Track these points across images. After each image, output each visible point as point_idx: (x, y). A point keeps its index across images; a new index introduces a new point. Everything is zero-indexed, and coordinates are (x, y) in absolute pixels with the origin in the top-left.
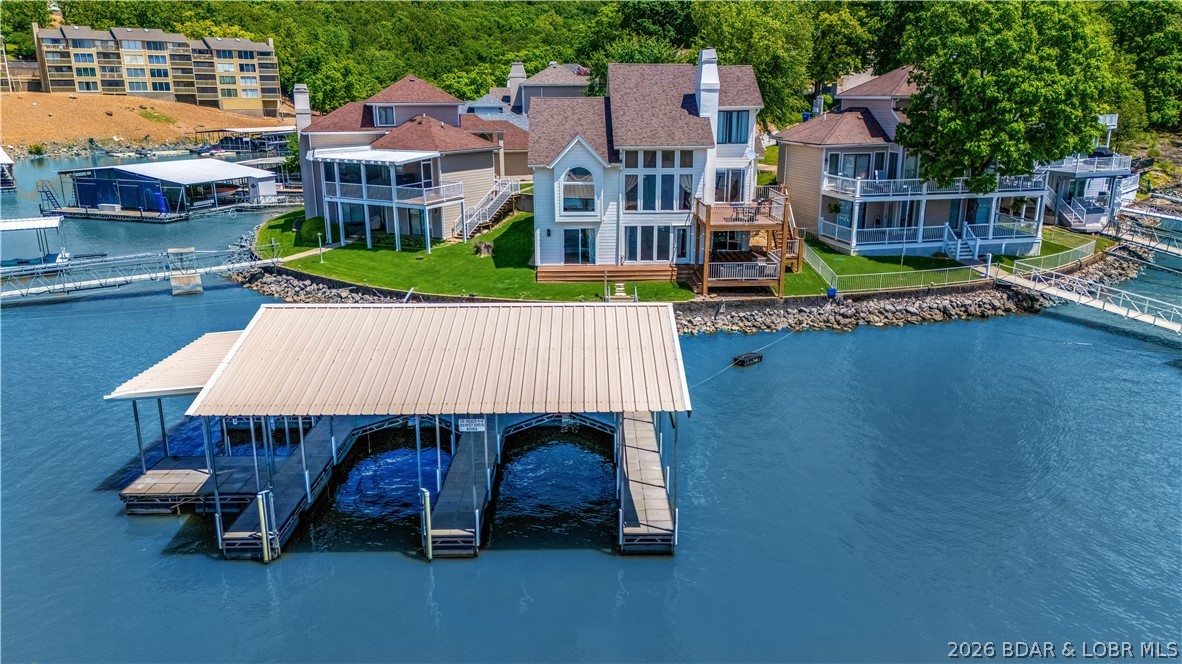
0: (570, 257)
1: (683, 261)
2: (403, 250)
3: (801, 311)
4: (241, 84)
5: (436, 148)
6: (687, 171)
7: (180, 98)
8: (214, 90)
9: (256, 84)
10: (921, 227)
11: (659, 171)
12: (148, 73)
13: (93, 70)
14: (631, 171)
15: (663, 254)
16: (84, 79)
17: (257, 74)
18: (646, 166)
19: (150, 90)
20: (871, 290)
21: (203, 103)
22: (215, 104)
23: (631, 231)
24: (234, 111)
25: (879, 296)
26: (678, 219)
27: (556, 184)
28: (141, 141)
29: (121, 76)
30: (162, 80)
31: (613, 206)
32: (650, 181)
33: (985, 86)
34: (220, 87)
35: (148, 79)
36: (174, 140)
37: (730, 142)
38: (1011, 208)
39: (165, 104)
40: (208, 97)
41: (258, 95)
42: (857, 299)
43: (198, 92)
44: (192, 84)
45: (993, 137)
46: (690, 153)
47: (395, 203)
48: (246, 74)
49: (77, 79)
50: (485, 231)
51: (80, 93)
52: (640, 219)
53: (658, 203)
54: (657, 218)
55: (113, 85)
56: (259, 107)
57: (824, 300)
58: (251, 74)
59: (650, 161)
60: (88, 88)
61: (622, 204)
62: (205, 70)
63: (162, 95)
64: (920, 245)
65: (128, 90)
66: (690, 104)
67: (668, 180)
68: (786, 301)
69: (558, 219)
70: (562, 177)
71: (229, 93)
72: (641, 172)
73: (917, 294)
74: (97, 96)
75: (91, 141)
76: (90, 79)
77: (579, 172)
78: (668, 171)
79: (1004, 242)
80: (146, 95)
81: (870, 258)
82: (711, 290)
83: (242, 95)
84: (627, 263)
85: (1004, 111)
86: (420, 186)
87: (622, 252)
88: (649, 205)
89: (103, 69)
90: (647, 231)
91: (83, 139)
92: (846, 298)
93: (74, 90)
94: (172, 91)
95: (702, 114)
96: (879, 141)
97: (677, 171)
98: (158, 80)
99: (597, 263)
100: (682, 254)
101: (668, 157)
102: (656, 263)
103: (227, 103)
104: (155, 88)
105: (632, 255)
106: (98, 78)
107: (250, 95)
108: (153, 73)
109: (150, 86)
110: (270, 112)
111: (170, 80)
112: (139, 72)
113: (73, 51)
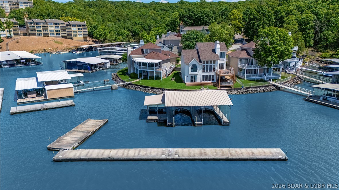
0: (192, 81)
1: (213, 81)
2: (156, 80)
3: (237, 91)
4: (78, 33)
5: (161, 59)
6: (214, 64)
7: (63, 37)
8: (71, 35)
9: (82, 33)
10: (258, 74)
11: (209, 64)
12: (55, 31)
13: (41, 30)
14: (204, 64)
15: (210, 80)
17: (82, 30)
18: (207, 63)
20: (250, 87)
21: (68, 38)
22: (71, 38)
23: (203, 76)
24: (76, 40)
25: (251, 88)
26: (212, 73)
27: (190, 67)
28: (56, 49)
29: (48, 32)
30: (58, 33)
31: (200, 71)
32: (207, 66)
33: (270, 48)
34: (73, 34)
35: (55, 33)
36: (64, 49)
37: (221, 58)
38: (275, 69)
39: (59, 39)
40: (70, 37)
41: (82, 36)
42: (247, 88)
43: (68, 36)
44: (66, 33)
45: (272, 57)
46: (215, 61)
47: (155, 71)
48: (79, 31)
49: (37, 33)
50: (169, 75)
51: (37, 36)
52: (205, 73)
53: (209, 70)
54: (208, 73)
55: (46, 34)
56: (83, 39)
57: (241, 88)
58: (81, 31)
59: (207, 62)
60: (40, 35)
61: (202, 71)
62: (69, 30)
63: (58, 37)
64: (258, 77)
65: (50, 36)
66: (214, 51)
67: (211, 66)
68: (234, 89)
69: (190, 74)
70: (191, 66)
71: (75, 36)
72: (206, 64)
73: (258, 87)
74: (42, 37)
75: (44, 49)
76: (40, 33)
77: (194, 65)
78: (211, 64)
79: (274, 76)
80: (54, 37)
81: (248, 80)
82: (220, 87)
83: (78, 36)
84: (203, 82)
85: (273, 53)
86: (158, 67)
87: (202, 80)
88: (207, 71)
89: (44, 30)
90: (207, 76)
91: (42, 49)
92: (245, 88)
93: (36, 36)
94: (61, 35)
95: (217, 53)
96: (250, 57)
97: (212, 64)
98: (57, 33)
99: (197, 82)
100: (213, 80)
101: (211, 62)
102: (208, 82)
103: (74, 38)
104: (56, 35)
105: (203, 80)
106: (42, 32)
107: (80, 36)
108: (56, 31)
109: (55, 34)
110: (85, 40)
111: (60, 32)
112: (52, 31)
113: (36, 25)
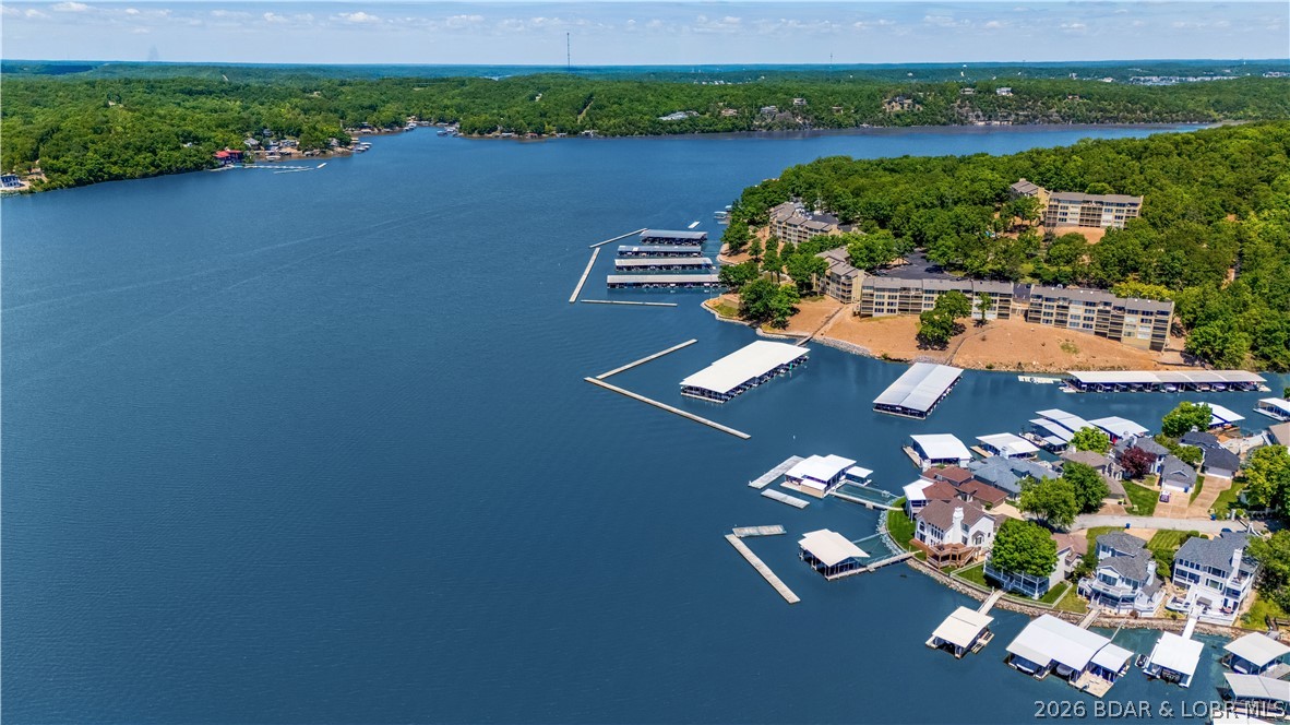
4: (1139, 330)
7: (1097, 333)
8: (1120, 331)
9: (1150, 331)
12: (1082, 318)
13: (1052, 313)
16: (1046, 318)
17: (1152, 325)
19: (1081, 327)
21: (1111, 338)
22: (1119, 339)
24: (1130, 344)
28: (1047, 366)
29: (1067, 318)
30: (1089, 322)
34: (1124, 330)
35: (1082, 321)
39: (1088, 336)
40: (1115, 335)
41: (1149, 338)
43: (1110, 331)
44: (1107, 327)
48: (1143, 324)
49: (1042, 317)
51: (1045, 326)
55: (1061, 322)
56: (1149, 345)
58: (1148, 325)
60: (1047, 322)
62: (1117, 320)
63: (1087, 331)
65: (1068, 326)
71: (1130, 334)
74: (1051, 326)
75: (1019, 364)
76: (1049, 318)
80: (1078, 330)
83: (1138, 336)
89: (1058, 314)
91: (1016, 362)
93: (1040, 323)
94: (1094, 329)
98: (1087, 322)
103: (1126, 339)
104: (1084, 326)
106: (1054, 318)
107: (1144, 337)
108: (1085, 318)
109: (1081, 325)
110: (1156, 347)
111: (1094, 323)
112: (1078, 317)
113: (1044, 303)
